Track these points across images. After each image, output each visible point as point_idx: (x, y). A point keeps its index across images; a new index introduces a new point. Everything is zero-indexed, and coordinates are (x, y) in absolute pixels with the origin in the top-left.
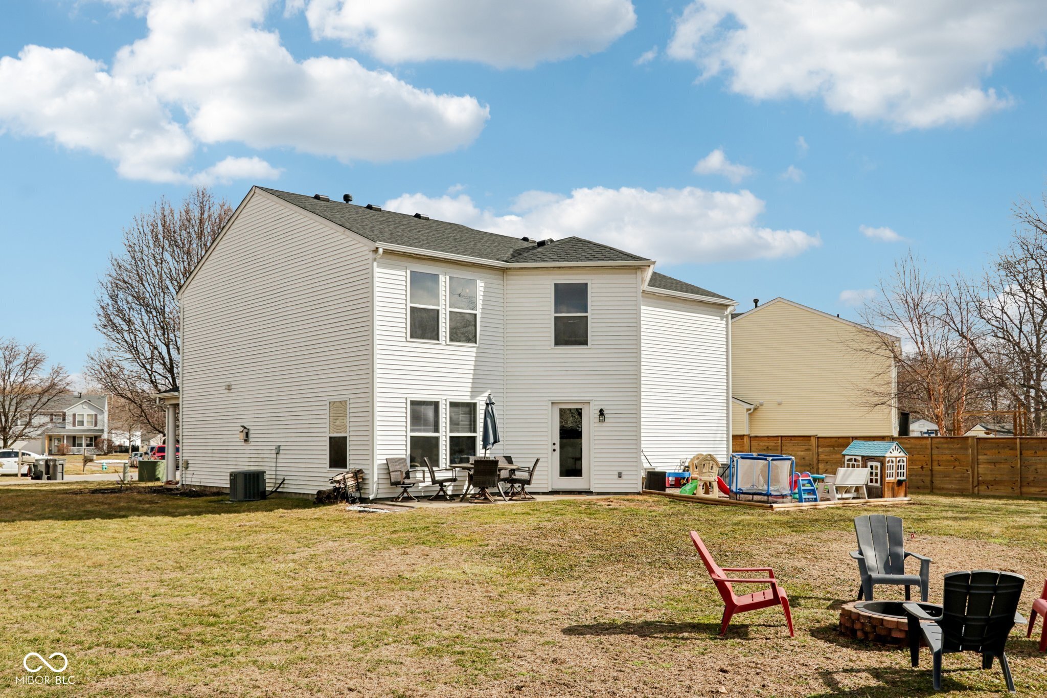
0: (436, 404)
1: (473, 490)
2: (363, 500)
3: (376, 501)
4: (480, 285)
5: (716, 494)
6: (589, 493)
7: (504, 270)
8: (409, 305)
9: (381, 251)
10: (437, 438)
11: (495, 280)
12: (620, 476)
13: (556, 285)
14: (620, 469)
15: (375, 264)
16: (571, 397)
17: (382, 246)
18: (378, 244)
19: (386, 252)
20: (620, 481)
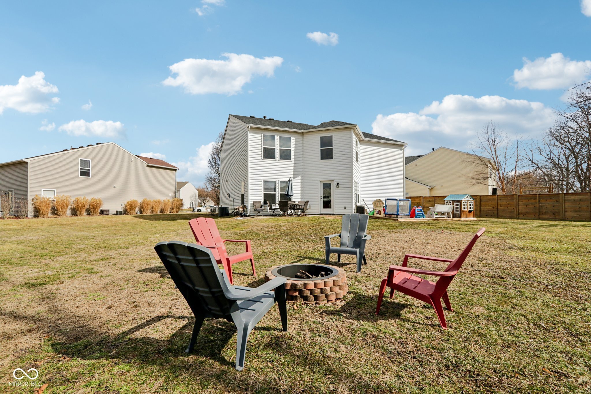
0: (275, 182)
1: (282, 213)
2: (246, 216)
3: (249, 216)
4: (293, 139)
5: (383, 215)
6: (333, 214)
7: (302, 133)
8: (263, 147)
9: (249, 127)
10: (275, 194)
11: (299, 137)
12: (345, 208)
13: (321, 137)
14: (345, 205)
15: (249, 132)
16: (327, 178)
17: (250, 126)
18: (248, 125)
19: (252, 128)
20: (345, 210)
